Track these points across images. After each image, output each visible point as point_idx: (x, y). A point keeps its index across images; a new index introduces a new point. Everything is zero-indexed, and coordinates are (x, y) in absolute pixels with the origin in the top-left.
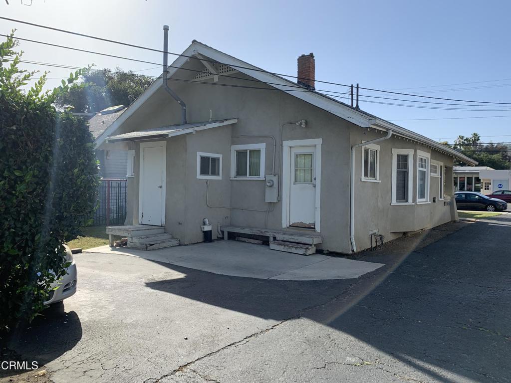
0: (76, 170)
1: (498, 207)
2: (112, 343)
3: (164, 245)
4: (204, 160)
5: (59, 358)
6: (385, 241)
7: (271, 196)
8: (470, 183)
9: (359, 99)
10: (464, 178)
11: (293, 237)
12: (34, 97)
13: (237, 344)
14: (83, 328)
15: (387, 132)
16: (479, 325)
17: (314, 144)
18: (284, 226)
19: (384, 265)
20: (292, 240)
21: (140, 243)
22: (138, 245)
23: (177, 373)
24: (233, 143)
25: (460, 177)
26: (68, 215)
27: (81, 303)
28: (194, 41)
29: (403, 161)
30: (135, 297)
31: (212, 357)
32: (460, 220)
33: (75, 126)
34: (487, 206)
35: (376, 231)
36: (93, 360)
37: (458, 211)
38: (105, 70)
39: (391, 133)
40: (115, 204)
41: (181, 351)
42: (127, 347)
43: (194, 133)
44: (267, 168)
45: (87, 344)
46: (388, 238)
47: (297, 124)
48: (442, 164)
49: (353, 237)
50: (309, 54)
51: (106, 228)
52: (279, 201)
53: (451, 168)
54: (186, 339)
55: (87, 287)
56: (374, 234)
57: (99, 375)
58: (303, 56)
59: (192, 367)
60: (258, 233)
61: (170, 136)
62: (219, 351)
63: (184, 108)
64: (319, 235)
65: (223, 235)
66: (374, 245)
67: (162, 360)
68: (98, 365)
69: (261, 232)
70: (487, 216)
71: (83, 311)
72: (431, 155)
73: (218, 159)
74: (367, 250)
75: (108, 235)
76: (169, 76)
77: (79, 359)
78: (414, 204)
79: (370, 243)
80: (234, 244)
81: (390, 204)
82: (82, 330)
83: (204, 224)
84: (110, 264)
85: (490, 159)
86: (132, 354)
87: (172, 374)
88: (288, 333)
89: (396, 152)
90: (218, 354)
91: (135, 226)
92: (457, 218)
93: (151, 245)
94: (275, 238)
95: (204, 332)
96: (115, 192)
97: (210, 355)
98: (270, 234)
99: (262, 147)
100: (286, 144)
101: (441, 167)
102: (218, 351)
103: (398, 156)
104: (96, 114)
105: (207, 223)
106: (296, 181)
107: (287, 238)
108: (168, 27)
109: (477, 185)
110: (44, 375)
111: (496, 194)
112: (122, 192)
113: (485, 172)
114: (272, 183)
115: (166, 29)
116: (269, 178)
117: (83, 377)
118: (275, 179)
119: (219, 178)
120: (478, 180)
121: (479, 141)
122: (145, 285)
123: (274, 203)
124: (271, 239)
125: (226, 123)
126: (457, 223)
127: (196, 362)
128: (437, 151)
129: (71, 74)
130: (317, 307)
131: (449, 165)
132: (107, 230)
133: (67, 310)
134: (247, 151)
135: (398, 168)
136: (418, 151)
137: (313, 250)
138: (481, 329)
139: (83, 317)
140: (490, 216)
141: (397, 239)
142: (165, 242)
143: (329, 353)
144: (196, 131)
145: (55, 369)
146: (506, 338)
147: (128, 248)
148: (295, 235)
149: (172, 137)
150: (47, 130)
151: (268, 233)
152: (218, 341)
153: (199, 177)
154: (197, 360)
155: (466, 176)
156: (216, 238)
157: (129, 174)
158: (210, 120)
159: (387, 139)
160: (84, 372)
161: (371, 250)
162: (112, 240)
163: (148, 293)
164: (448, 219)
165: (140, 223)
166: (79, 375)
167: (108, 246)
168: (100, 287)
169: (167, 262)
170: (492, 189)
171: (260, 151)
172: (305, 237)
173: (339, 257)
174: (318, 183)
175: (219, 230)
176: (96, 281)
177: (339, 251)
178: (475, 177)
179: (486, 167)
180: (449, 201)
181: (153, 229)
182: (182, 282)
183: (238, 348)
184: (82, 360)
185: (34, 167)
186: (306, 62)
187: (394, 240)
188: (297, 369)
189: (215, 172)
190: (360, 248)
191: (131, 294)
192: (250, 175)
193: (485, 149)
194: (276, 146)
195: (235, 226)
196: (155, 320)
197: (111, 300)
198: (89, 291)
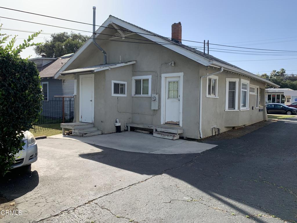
0: (27, 91)
1: (293, 112)
2: (54, 188)
3: (93, 134)
4: (116, 85)
5: (23, 196)
6: (221, 132)
7: (154, 106)
8: (278, 98)
9: (203, 50)
10: (275, 95)
11: (166, 130)
12: (9, 50)
13: (123, 189)
14: (39, 180)
15: (220, 69)
16: (264, 180)
17: (179, 76)
18: (162, 123)
19: (217, 145)
20: (166, 131)
21: (79, 133)
22: (78, 134)
23: (87, 205)
24: (134, 75)
25: (273, 95)
26: (23, 117)
27: (41, 166)
28: (110, 16)
29: (232, 85)
30: (71, 163)
31: (108, 196)
32: (269, 120)
34: (287, 112)
35: (215, 126)
36: (42, 197)
37: (268, 114)
38: (65, 33)
39: (223, 69)
40: (68, 110)
41: (91, 193)
42: (62, 191)
43: (110, 69)
44: (152, 90)
45: (41, 188)
46: (223, 130)
47: (169, 64)
48: (258, 87)
49: (201, 129)
50: (178, 23)
51: (60, 125)
52: (159, 109)
53: (264, 90)
54: (96, 186)
55: (46, 157)
56: (214, 128)
57: (43, 205)
58: (175, 24)
59: (95, 201)
60: (147, 127)
61: (95, 71)
63: (105, 55)
64: (181, 129)
65: (128, 128)
66: (214, 134)
67: (79, 198)
68: (44, 200)
69: (149, 127)
70: (286, 117)
71: (41, 171)
72: (250, 81)
73: (125, 85)
74: (210, 137)
75: (62, 128)
76: (96, 36)
77: (34, 196)
78: (238, 110)
79: (211, 133)
80: (133, 134)
81: (225, 111)
82: (39, 181)
83: (116, 122)
84: (61, 144)
85: (292, 84)
86: (63, 194)
87: (84, 205)
88: (154, 183)
89: (228, 80)
90: (112, 194)
91: (77, 123)
92: (267, 119)
93: (85, 134)
94: (156, 130)
95: (106, 182)
96: (68, 104)
97: (107, 195)
98: (153, 128)
99: (150, 77)
100: (163, 76)
101: (257, 89)
102: (112, 193)
103: (230, 82)
104: (58, 58)
105: (118, 121)
106: (169, 97)
107: (163, 130)
108: (95, 7)
109: (283, 99)
110: (13, 205)
111: (294, 104)
112: (72, 103)
113: (287, 92)
114: (155, 99)
115: (94, 9)
116: (153, 95)
117: (34, 206)
118: (157, 96)
119: (125, 95)
120: (283, 96)
121: (285, 73)
122: (78, 156)
123: (156, 110)
124: (154, 131)
125: (129, 64)
126: (267, 121)
127: (98, 199)
128: (253, 79)
129: (29, 36)
130: (173, 169)
131: (263, 87)
132: (61, 125)
133: (32, 170)
134: (141, 80)
135: (229, 90)
136: (242, 79)
137: (177, 137)
138: (264, 182)
139: (40, 174)
140: (287, 117)
141: (228, 131)
142: (93, 132)
143: (174, 194)
144: (111, 68)
145: (20, 202)
146: (278, 187)
147: (73, 136)
148: (168, 128)
149: (96, 72)
150: (9, 69)
151: (153, 127)
152: (113, 187)
153: (113, 95)
154: (99, 198)
155: (276, 94)
156: (124, 130)
157: (75, 93)
158: (120, 62)
159: (220, 73)
160: (36, 204)
161: (212, 137)
162: (64, 131)
163: (79, 161)
164: (261, 119)
165: (80, 121)
166: (32, 205)
167: (62, 134)
168: (53, 157)
169: (93, 144)
170: (291, 101)
171: (148, 80)
172: (173, 129)
173: (193, 141)
174: (181, 98)
175: (125, 126)
176: (51, 154)
177: (193, 137)
178: (281, 95)
179: (288, 89)
180: (262, 108)
181: (87, 125)
182: (99, 155)
183: (123, 192)
184: (36, 197)
185: (3, 90)
186: (177, 27)
187: (227, 131)
188: (154, 203)
189: (122, 92)
190: (205, 136)
191: (69, 161)
192: (143, 94)
193: (289, 78)
194: (157, 77)
195: (134, 123)
196: (80, 176)
197: (58, 165)
198: (46, 159)
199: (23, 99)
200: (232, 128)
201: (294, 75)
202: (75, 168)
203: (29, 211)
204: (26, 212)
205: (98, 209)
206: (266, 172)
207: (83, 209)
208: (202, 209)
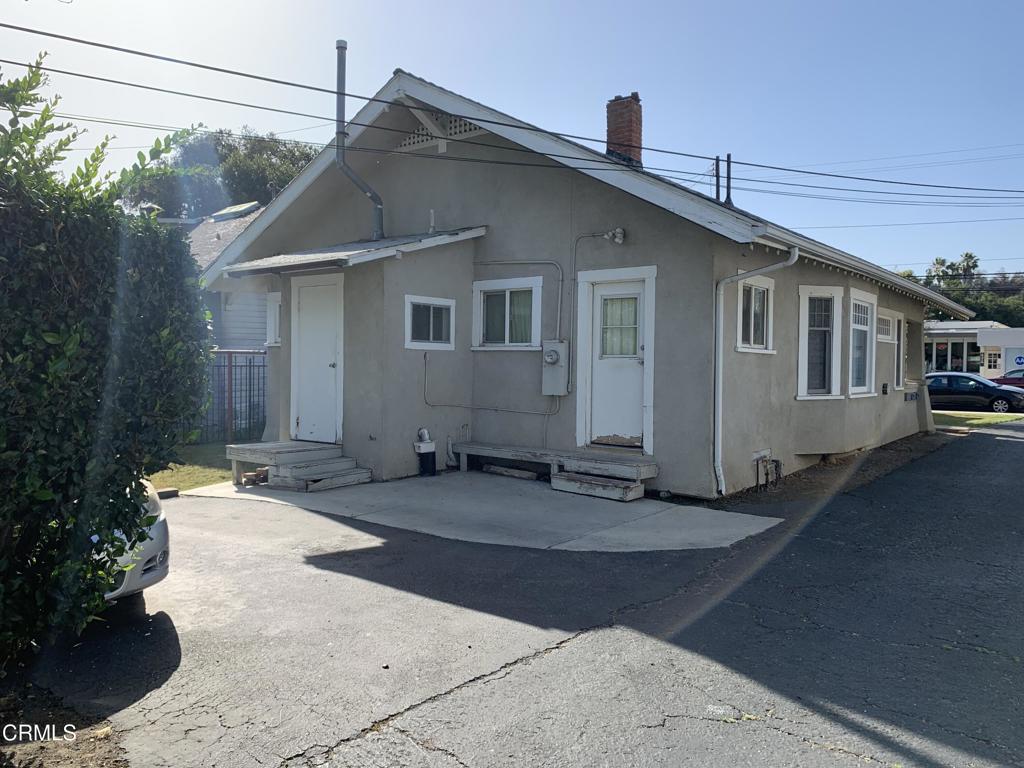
0: (165, 333)
1: (1015, 403)
2: (240, 676)
3: (341, 481)
4: (419, 311)
5: (137, 704)
6: (785, 472)
7: (554, 384)
8: (957, 354)
9: (732, 185)
10: (946, 344)
11: (598, 465)
12: (82, 187)
13: (486, 679)
14: (182, 646)
15: (789, 253)
16: (975, 641)
17: (640, 277)
18: (580, 442)
19: (782, 520)
20: (596, 472)
21: (293, 477)
22: (290, 481)
23: (369, 735)
24: (478, 277)
25: (938, 344)
26: (150, 422)
27: (178, 597)
28: (398, 72)
29: (821, 310)
30: (283, 585)
31: (437, 703)
32: (937, 430)
33: (162, 243)
34: (992, 402)
35: (766, 453)
36: (204, 709)
37: (933, 411)
38: (221, 132)
39: (796, 253)
40: (244, 399)
41: (375, 691)
42: (270, 684)
43: (399, 256)
44: (544, 326)
45: (192, 676)
46: (791, 466)
47: (606, 236)
48: (901, 316)
49: (720, 464)
50: (630, 95)
51: (225, 448)
52: (569, 393)
53: (920, 325)
54: (387, 667)
55: (190, 564)
56: (763, 459)
57: (215, 738)
58: (618, 98)
59: (397, 722)
60: (528, 457)
61: (351, 264)
62: (451, 691)
63: (379, 206)
64: (649, 461)
65: (458, 460)
66: (762, 481)
67: (339, 710)
68: (213, 718)
69: (535, 455)
70: (993, 421)
71: (181, 613)
72: (879, 299)
73: (448, 309)
74: (748, 490)
75: (230, 461)
76: (348, 142)
77: (175, 706)
78: (843, 397)
79: (754, 478)
80: (480, 480)
81: (795, 398)
82: (180, 649)
83: (421, 439)
84: (235, 518)
85: (1000, 306)
86: (278, 697)
87: (358, 736)
88: (589, 656)
89: (807, 292)
90: (450, 697)
91: (283, 443)
92: (932, 427)
93: (315, 481)
94: (561, 468)
95: (422, 653)
96: (244, 376)
97: (432, 699)
98: (552, 460)
99: (535, 283)
100: (585, 277)
101: (899, 322)
103: (812, 300)
104: (203, 220)
105: (427, 437)
106: (604, 352)
107: (586, 466)
108: (345, 43)
109: (973, 359)
110: (107, 737)
111: (1012, 376)
112: (256, 376)
113: (989, 333)
114: (555, 357)
115: (342, 48)
116: (549, 346)
117: (184, 742)
118: (562, 349)
119: (450, 347)
120: (974, 349)
121: (976, 269)
122: (304, 560)
123: (560, 397)
124: (554, 469)
125: (462, 236)
126: (932, 435)
127: (406, 714)
128: (890, 290)
129: (157, 142)
130: (647, 605)
131: (915, 318)
132: (228, 451)
133: (151, 610)
134: (505, 292)
135: (810, 326)
136: (852, 289)
137: (638, 491)
138: (980, 649)
139: (182, 624)
140: (998, 420)
141: (808, 468)
142: (342, 475)
143: (671, 696)
144: (403, 253)
145: (129, 726)
147: (268, 487)
148: (603, 461)
149: (354, 265)
150: (106, 253)
151: (548, 458)
152: (449, 671)
153: (410, 344)
154: (408, 709)
155: (951, 341)
156: (444, 467)
157: (271, 340)
158: (431, 230)
159: (788, 267)
160: (186, 732)
161: (756, 491)
162: (239, 472)
163: (310, 578)
164: (913, 428)
165: (293, 437)
166: (174, 737)
167: (231, 483)
168: (214, 564)
169: (348, 514)
170: (1002, 367)
171: (531, 291)
172: (622, 464)
173: (691, 504)
174: (649, 355)
175: (451, 453)
176: (206, 553)
177: (692, 493)
178: (968, 343)
179: (990, 323)
180: (915, 390)
181: (320, 449)
182: (377, 555)
183: (489, 687)
184: (181, 707)
185: (83, 326)
186: (624, 110)
187: (804, 471)
188: (608, 729)
189: (441, 336)
190: (734, 486)
191: (276, 578)
192: (511, 341)
193: (990, 285)
194: (562, 280)
195: (482, 444)
196: (324, 629)
197: (236, 590)
198: (193, 572)
199: (150, 358)
200: (820, 457)
201: (1007, 276)
202: (300, 602)
203: (167, 759)
204: (160, 761)
205: (413, 750)
206: (977, 614)
207: (358, 751)
208: (781, 751)
